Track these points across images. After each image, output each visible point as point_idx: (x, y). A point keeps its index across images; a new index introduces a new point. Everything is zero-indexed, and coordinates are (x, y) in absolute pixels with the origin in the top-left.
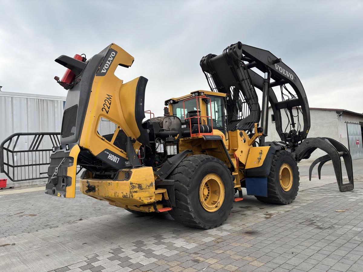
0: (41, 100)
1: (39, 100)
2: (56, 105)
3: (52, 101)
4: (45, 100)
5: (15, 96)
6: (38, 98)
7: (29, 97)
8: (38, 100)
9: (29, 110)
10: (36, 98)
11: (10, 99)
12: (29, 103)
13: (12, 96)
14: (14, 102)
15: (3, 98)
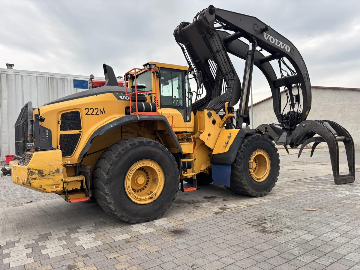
0: (51, 78)
1: (49, 78)
2: (66, 83)
3: (62, 79)
4: (54, 79)
5: (25, 74)
6: (47, 76)
7: (39, 75)
8: (47, 78)
9: (39, 87)
10: (46, 76)
11: (20, 77)
12: (39, 81)
13: (22, 74)
14: (24, 79)
15: (13, 76)
